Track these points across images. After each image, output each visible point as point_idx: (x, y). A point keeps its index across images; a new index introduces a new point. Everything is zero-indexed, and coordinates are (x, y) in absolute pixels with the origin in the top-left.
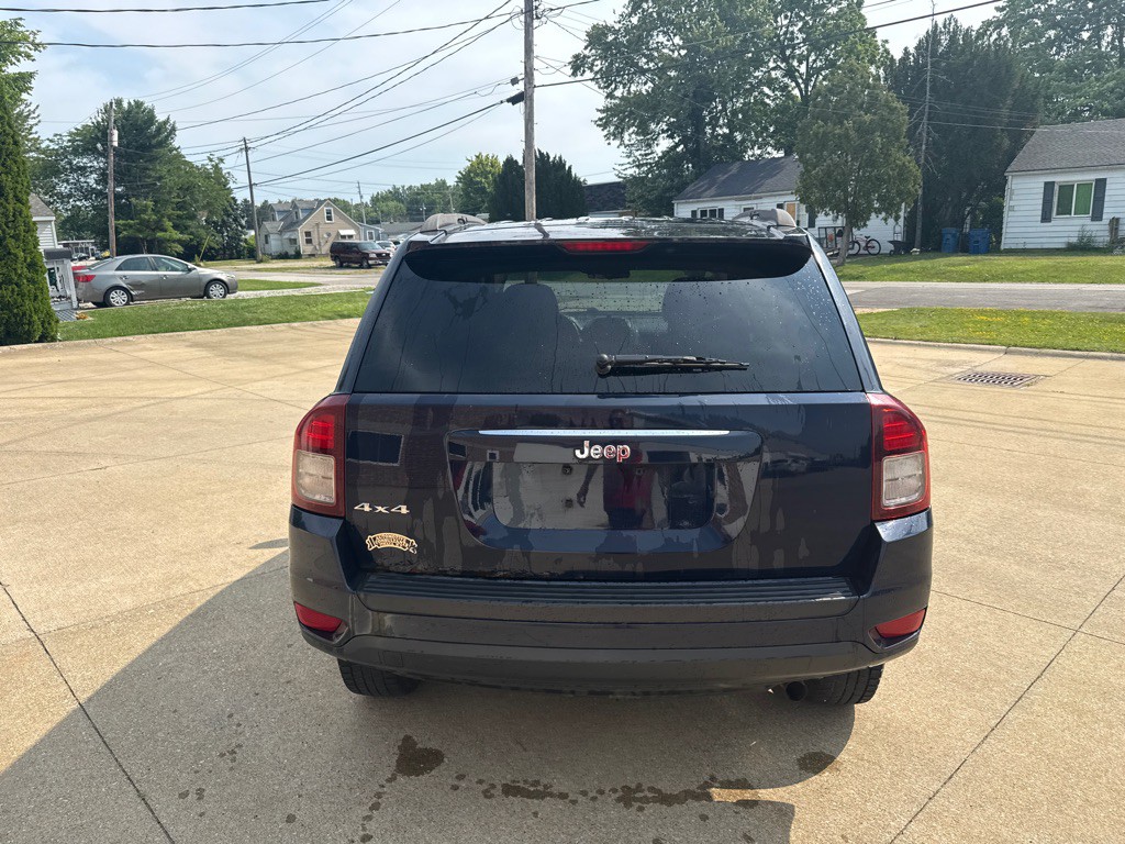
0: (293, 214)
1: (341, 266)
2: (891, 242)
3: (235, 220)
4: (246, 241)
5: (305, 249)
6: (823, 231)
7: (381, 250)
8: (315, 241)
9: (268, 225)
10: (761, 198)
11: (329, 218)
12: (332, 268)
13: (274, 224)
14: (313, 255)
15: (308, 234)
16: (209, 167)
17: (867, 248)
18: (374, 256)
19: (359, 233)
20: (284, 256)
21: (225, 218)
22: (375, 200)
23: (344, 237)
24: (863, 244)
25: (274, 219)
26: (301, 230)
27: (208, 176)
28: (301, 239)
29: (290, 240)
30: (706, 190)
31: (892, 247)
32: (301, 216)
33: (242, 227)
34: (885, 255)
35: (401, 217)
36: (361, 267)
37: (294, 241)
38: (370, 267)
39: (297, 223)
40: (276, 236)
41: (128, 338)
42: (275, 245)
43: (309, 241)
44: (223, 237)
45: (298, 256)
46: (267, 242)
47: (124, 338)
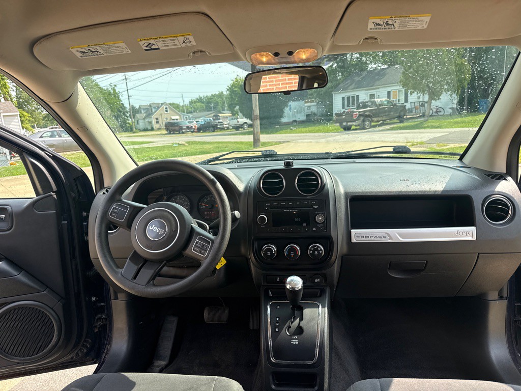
0: (149, 110)
1: (170, 133)
2: (450, 108)
3: (124, 114)
4: (129, 124)
5: (156, 126)
6: (413, 104)
7: (188, 125)
8: (160, 122)
9: (138, 115)
10: (378, 88)
11: (167, 111)
12: (166, 134)
13: (141, 115)
14: (160, 129)
15: (157, 119)
16: (110, 89)
17: (437, 112)
18: (185, 127)
19: (181, 118)
20: (146, 130)
21: (119, 113)
22: (191, 103)
23: (174, 120)
24: (435, 110)
25: (141, 113)
26: (154, 117)
27: (110, 94)
28: (154, 121)
29: (149, 122)
30: (349, 86)
31: (451, 111)
32: (153, 110)
33: (127, 117)
34: (447, 115)
35: (202, 110)
36: (179, 133)
37: (150, 123)
38: (183, 133)
39: (152, 114)
40: (142, 121)
41: (17, 177)
42: (141, 125)
43: (157, 122)
44: (118, 122)
45: (152, 129)
46: (138, 124)
47: (15, 177)
